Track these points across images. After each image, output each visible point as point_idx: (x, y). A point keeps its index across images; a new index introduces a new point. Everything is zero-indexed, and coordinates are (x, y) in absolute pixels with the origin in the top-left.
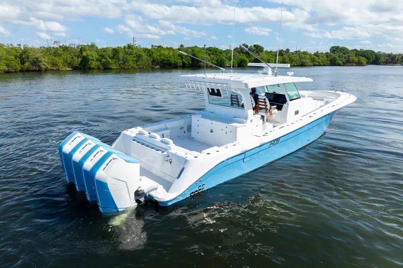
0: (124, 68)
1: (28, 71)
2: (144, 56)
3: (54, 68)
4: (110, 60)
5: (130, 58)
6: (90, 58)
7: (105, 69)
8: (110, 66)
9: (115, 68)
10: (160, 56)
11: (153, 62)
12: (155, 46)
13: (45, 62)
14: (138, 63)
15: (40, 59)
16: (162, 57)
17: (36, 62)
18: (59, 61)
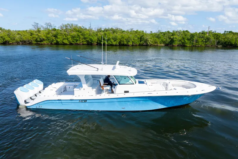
0: (196, 46)
1: (142, 45)
2: (212, 39)
3: (156, 44)
4: (186, 41)
5: (200, 40)
6: (175, 39)
7: (183, 46)
8: (186, 45)
9: (189, 45)
10: (224, 39)
11: (218, 43)
12: (227, 32)
13: (150, 42)
14: (206, 43)
15: (148, 40)
16: (226, 40)
17: (146, 41)
18: (158, 41)
